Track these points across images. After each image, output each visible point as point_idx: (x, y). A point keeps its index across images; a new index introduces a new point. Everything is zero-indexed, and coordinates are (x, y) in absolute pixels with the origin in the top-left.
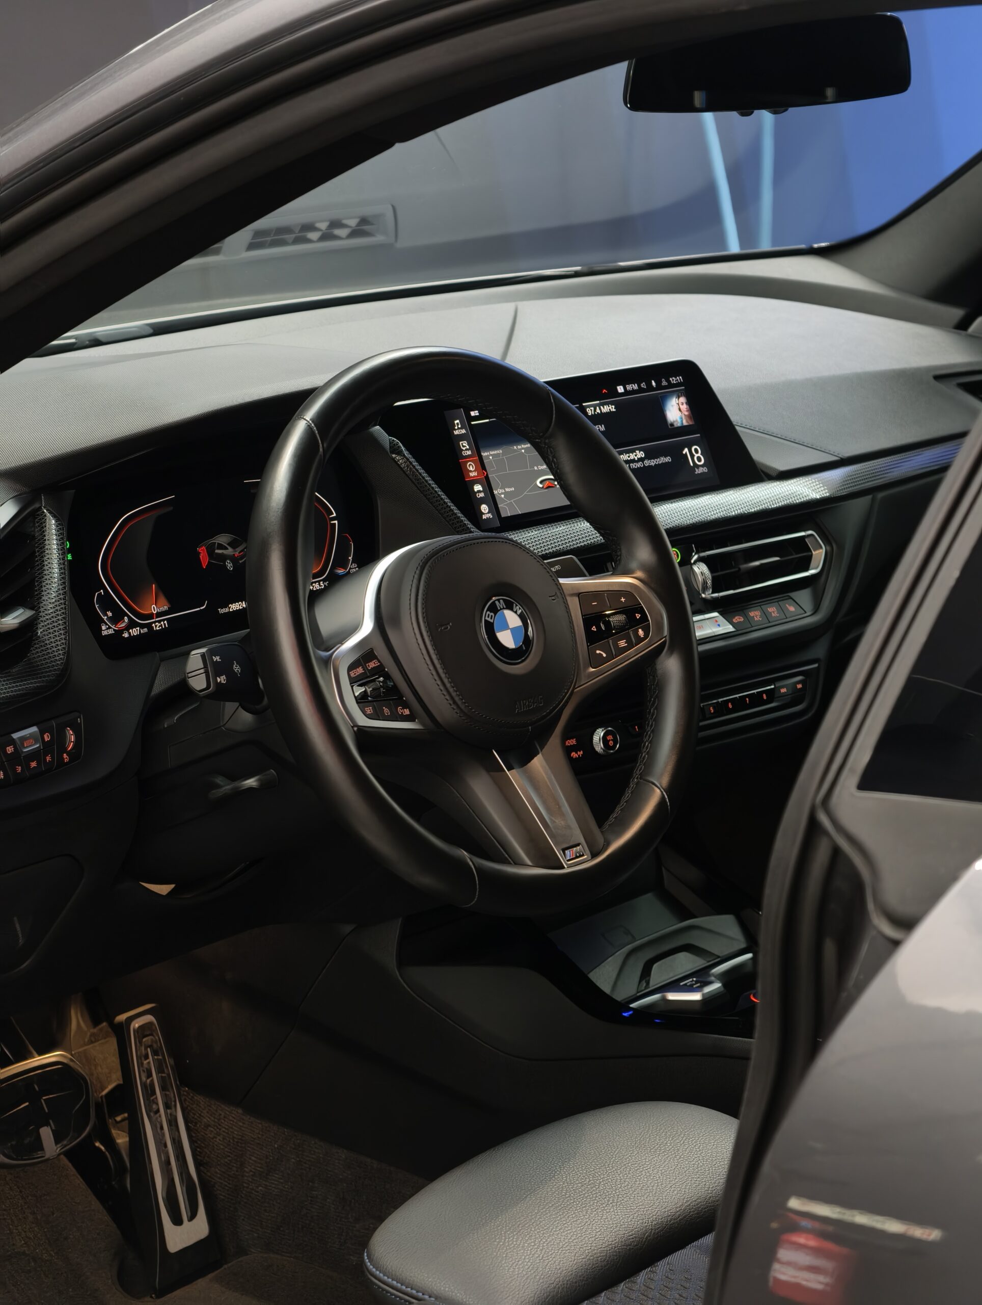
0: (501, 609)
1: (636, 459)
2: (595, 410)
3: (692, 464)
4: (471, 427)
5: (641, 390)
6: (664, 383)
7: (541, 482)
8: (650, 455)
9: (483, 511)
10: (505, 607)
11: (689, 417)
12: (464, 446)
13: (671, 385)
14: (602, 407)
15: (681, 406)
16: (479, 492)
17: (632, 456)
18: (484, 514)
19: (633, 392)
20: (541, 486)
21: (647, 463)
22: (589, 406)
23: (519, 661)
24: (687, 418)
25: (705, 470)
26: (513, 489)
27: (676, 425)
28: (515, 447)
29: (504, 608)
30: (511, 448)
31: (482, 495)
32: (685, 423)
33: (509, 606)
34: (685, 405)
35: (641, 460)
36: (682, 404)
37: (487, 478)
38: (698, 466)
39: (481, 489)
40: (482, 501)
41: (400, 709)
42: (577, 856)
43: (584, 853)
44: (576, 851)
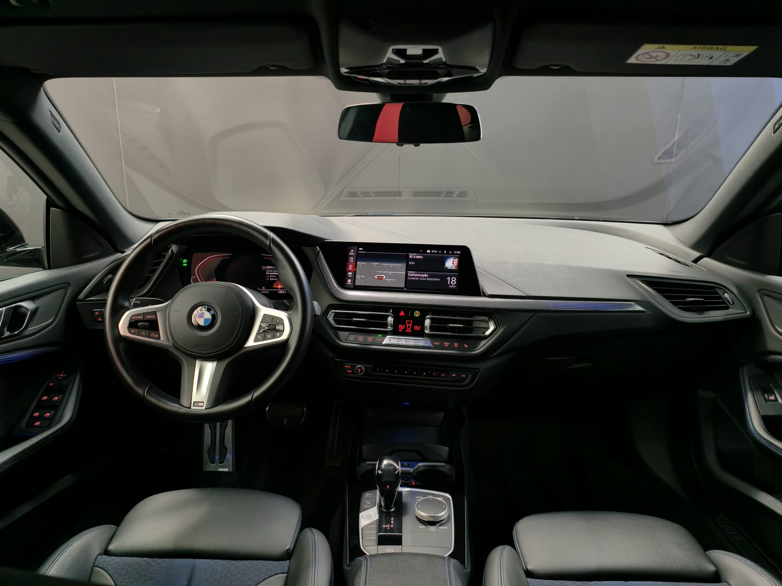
1: (424, 277)
2: (413, 257)
3: (449, 283)
4: (357, 253)
5: (438, 253)
6: (450, 252)
7: (377, 277)
8: (429, 277)
9: (348, 281)
10: (206, 310)
11: (457, 267)
12: (351, 259)
13: (453, 254)
14: (417, 256)
15: (454, 262)
16: (350, 275)
17: (422, 275)
18: (348, 282)
19: (434, 253)
20: (377, 278)
21: (428, 279)
22: (411, 255)
23: (206, 330)
24: (455, 267)
25: (454, 287)
26: (364, 277)
27: (448, 268)
28: (372, 263)
29: (205, 310)
30: (371, 263)
31: (350, 276)
32: (453, 268)
33: (209, 310)
34: (456, 262)
35: (426, 277)
36: (456, 261)
37: (355, 271)
38: (452, 285)
39: (351, 274)
40: (350, 278)
41: (152, 334)
42: (200, 406)
43: (203, 406)
44: (200, 404)
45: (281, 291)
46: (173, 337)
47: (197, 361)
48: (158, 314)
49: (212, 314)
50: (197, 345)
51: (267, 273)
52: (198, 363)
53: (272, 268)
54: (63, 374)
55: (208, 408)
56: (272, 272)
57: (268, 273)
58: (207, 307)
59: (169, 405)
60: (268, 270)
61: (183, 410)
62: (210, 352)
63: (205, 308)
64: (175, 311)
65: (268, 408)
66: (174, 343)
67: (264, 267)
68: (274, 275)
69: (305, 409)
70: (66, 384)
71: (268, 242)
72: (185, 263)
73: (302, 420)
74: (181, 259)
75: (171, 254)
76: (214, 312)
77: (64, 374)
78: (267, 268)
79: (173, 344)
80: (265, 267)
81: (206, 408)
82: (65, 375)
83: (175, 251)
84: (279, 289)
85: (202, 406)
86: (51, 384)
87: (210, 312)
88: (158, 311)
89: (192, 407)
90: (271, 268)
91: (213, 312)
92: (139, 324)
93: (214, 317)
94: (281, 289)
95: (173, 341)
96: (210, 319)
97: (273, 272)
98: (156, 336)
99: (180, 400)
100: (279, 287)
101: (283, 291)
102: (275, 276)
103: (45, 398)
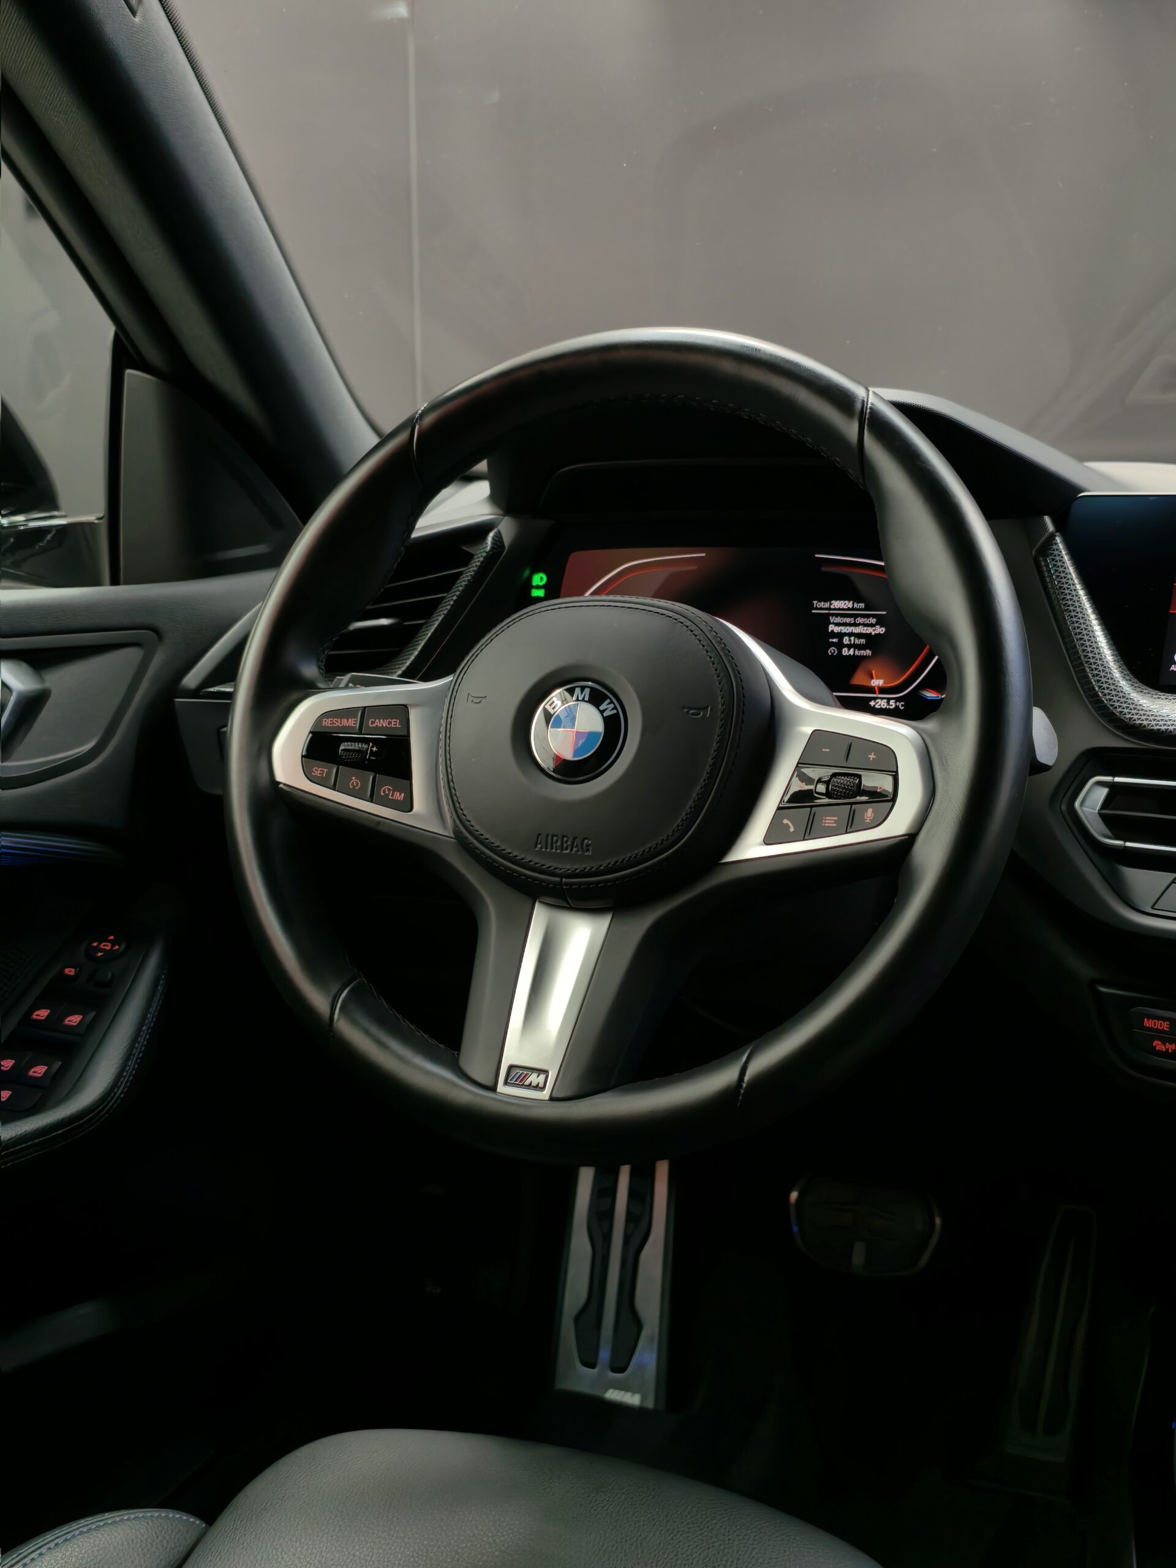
0: (577, 700)
10: (587, 699)
23: (581, 778)
29: (583, 700)
33: (596, 699)
41: (385, 790)
42: (529, 1086)
43: (544, 1088)
44: (534, 1079)
45: (882, 699)
46: (455, 798)
47: (537, 906)
48: (414, 716)
49: (606, 714)
50: (539, 834)
51: (831, 628)
52: (540, 917)
53: (853, 609)
54: (109, 941)
55: (561, 1095)
56: (850, 625)
57: (837, 629)
58: (592, 689)
59: (416, 1067)
60: (837, 615)
61: (463, 1094)
62: (586, 866)
63: (582, 691)
64: (470, 698)
65: (794, 1195)
66: (457, 826)
67: (822, 605)
68: (859, 636)
69: (938, 1221)
70: (113, 976)
71: (855, 426)
72: (538, 587)
73: (924, 1260)
74: (527, 573)
75: (492, 548)
76: (615, 708)
77: (113, 943)
78: (835, 609)
79: (458, 834)
80: (827, 605)
81: (554, 1095)
82: (117, 947)
83: (507, 540)
84: (875, 693)
85: (541, 1085)
86: (70, 972)
87: (602, 708)
88: (414, 706)
89: (501, 1088)
90: (849, 609)
91: (612, 706)
92: (342, 747)
93: (614, 727)
94: (883, 690)
95: (458, 822)
96: (599, 734)
97: (855, 625)
98: (399, 796)
99: (458, 1054)
100: (877, 683)
101: (889, 700)
102: (863, 641)
103: (42, 1014)
